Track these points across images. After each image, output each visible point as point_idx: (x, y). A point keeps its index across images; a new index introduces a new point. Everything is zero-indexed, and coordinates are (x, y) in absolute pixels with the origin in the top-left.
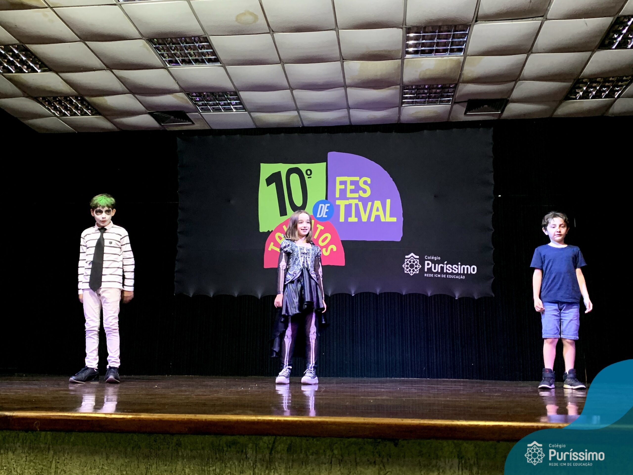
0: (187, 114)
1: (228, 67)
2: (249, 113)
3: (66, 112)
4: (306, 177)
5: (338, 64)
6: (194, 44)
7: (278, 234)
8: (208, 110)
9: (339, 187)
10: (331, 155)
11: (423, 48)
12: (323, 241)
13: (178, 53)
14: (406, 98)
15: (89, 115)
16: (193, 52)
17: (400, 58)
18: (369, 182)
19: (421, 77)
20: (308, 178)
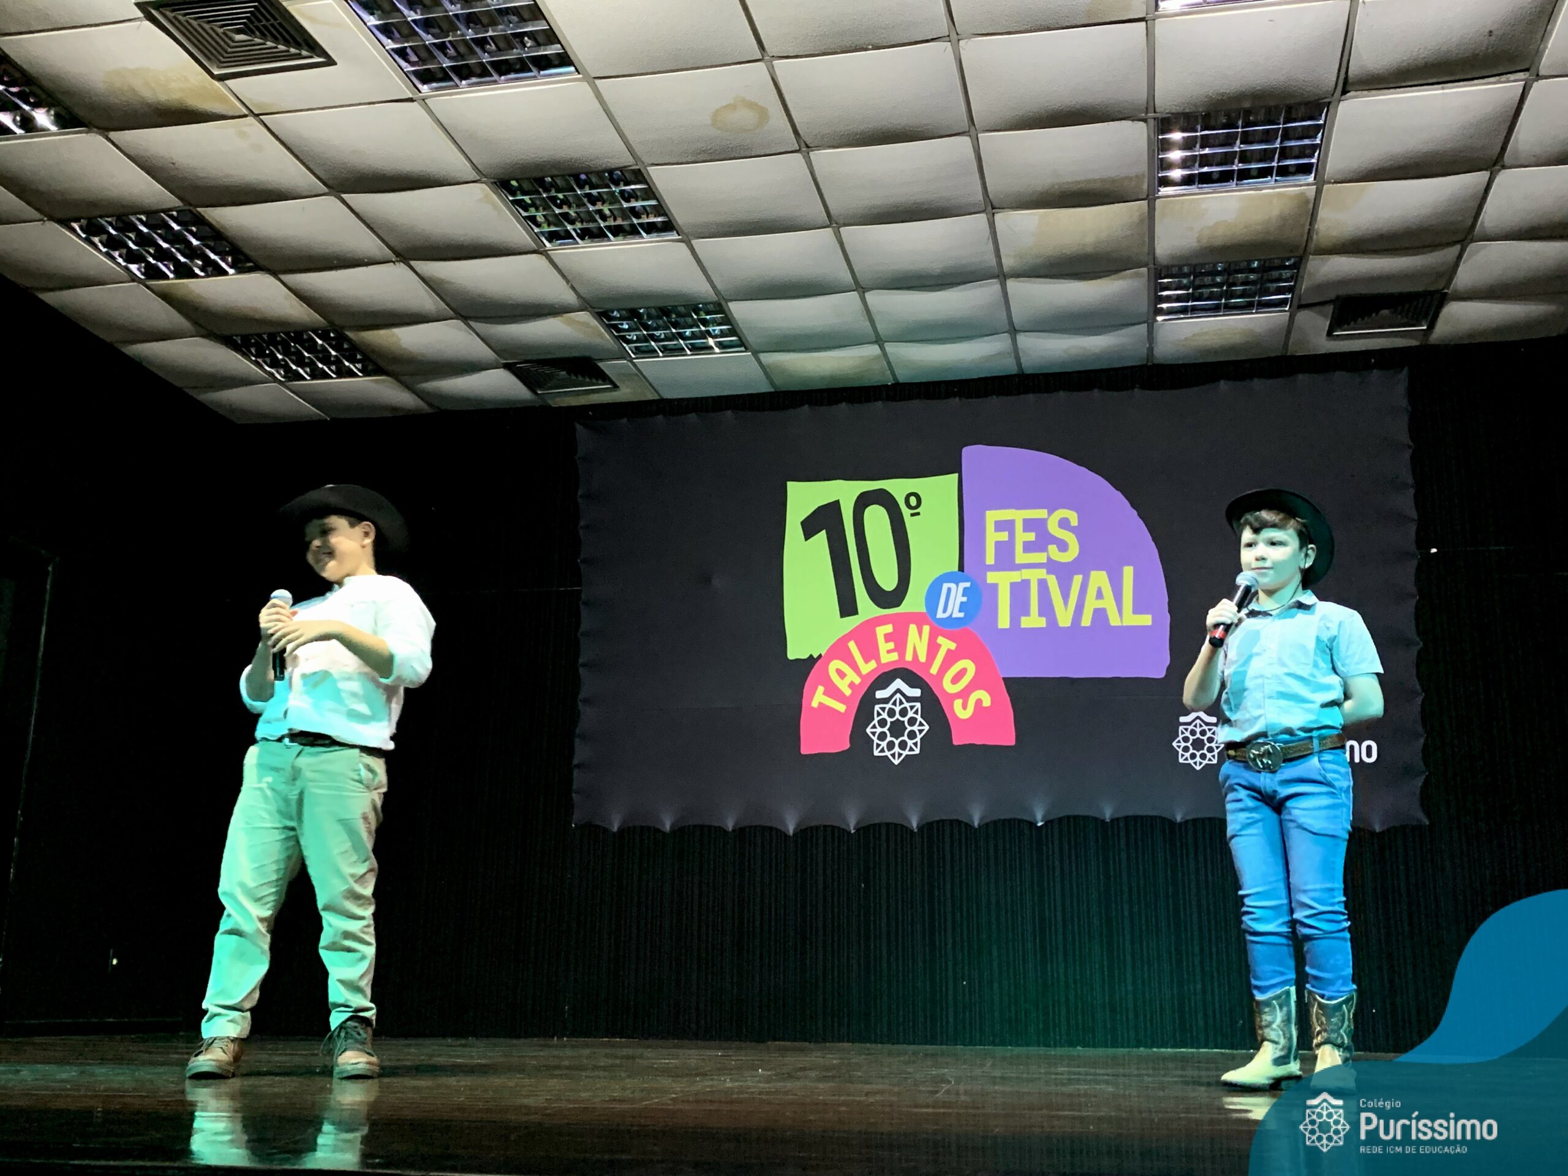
0: (601, 364)
1: (695, 242)
2: (755, 353)
3: (301, 371)
4: (906, 512)
5: (982, 218)
6: (609, 187)
7: (835, 665)
8: (652, 352)
9: (993, 537)
10: (971, 454)
11: (1206, 169)
12: (955, 680)
13: (572, 213)
14: (1168, 299)
15: (358, 376)
16: (609, 210)
17: (1144, 196)
18: (1074, 522)
19: (1204, 242)
20: (913, 515)
